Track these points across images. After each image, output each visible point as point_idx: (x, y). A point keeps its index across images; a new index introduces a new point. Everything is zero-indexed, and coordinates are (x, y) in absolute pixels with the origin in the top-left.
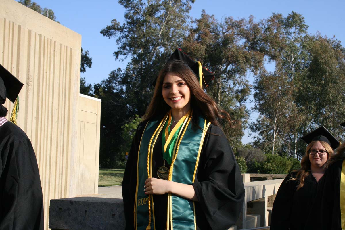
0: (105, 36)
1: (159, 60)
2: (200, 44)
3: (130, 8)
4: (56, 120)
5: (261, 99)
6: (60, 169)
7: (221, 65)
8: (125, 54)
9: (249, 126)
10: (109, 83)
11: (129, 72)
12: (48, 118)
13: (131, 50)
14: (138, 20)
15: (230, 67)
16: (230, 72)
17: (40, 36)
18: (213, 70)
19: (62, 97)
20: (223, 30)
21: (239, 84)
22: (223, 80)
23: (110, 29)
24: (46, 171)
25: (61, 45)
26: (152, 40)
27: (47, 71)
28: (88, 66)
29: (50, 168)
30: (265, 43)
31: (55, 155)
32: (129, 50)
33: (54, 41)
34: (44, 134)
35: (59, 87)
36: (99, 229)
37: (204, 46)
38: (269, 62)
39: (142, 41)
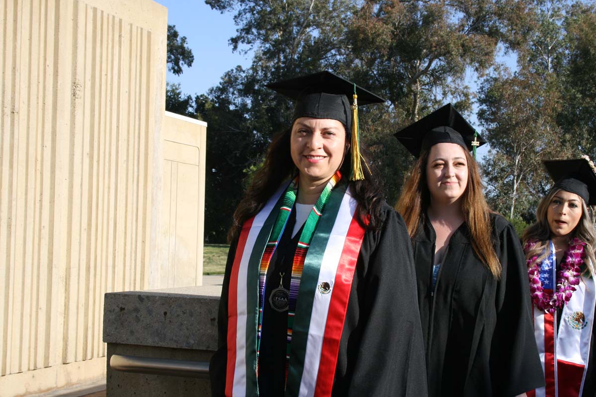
0: (214, 9)
1: (310, 51)
2: (381, 23)
4: (125, 158)
5: (492, 121)
6: (132, 244)
7: (420, 60)
8: (249, 42)
10: (222, 93)
11: (257, 73)
12: (110, 155)
13: (259, 34)
15: (435, 64)
16: (437, 72)
17: (95, 10)
18: (406, 68)
19: (135, 118)
21: (452, 94)
22: (423, 87)
24: (107, 247)
25: (131, 25)
26: (297, 17)
27: (107, 72)
28: (185, 63)
29: (115, 242)
30: (499, 19)
31: (124, 219)
32: (256, 34)
33: (118, 20)
34: (104, 182)
35: (129, 100)
36: (188, 343)
37: (390, 26)
38: (505, 53)
39: (279, 18)
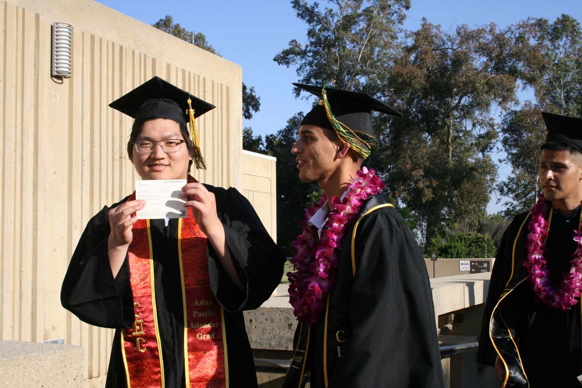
0: (281, 64)
2: (417, 68)
3: (315, 22)
5: (515, 146)
7: (452, 97)
9: (497, 187)
10: (288, 134)
14: (326, 38)
15: (465, 101)
16: (466, 107)
17: (184, 71)
18: (439, 105)
19: (218, 157)
20: (452, 45)
21: (480, 126)
23: (288, 55)
25: (213, 82)
26: (347, 67)
30: (516, 60)
33: (203, 79)
36: (270, 345)
37: (425, 71)
38: (524, 88)
39: (332, 69)
